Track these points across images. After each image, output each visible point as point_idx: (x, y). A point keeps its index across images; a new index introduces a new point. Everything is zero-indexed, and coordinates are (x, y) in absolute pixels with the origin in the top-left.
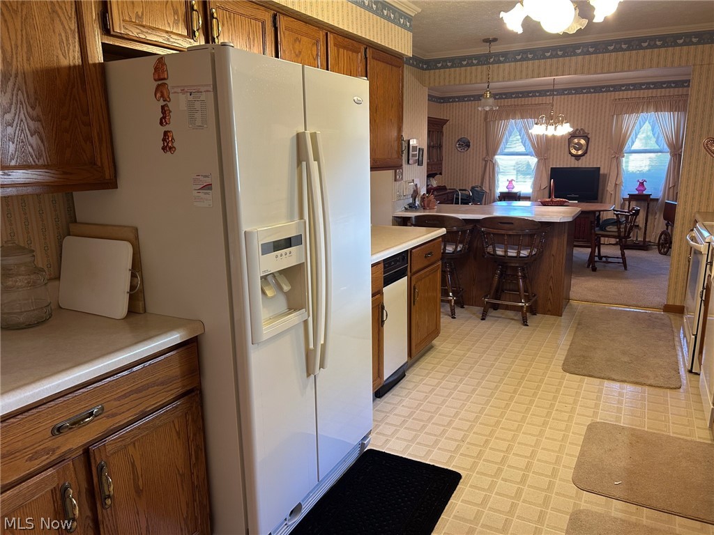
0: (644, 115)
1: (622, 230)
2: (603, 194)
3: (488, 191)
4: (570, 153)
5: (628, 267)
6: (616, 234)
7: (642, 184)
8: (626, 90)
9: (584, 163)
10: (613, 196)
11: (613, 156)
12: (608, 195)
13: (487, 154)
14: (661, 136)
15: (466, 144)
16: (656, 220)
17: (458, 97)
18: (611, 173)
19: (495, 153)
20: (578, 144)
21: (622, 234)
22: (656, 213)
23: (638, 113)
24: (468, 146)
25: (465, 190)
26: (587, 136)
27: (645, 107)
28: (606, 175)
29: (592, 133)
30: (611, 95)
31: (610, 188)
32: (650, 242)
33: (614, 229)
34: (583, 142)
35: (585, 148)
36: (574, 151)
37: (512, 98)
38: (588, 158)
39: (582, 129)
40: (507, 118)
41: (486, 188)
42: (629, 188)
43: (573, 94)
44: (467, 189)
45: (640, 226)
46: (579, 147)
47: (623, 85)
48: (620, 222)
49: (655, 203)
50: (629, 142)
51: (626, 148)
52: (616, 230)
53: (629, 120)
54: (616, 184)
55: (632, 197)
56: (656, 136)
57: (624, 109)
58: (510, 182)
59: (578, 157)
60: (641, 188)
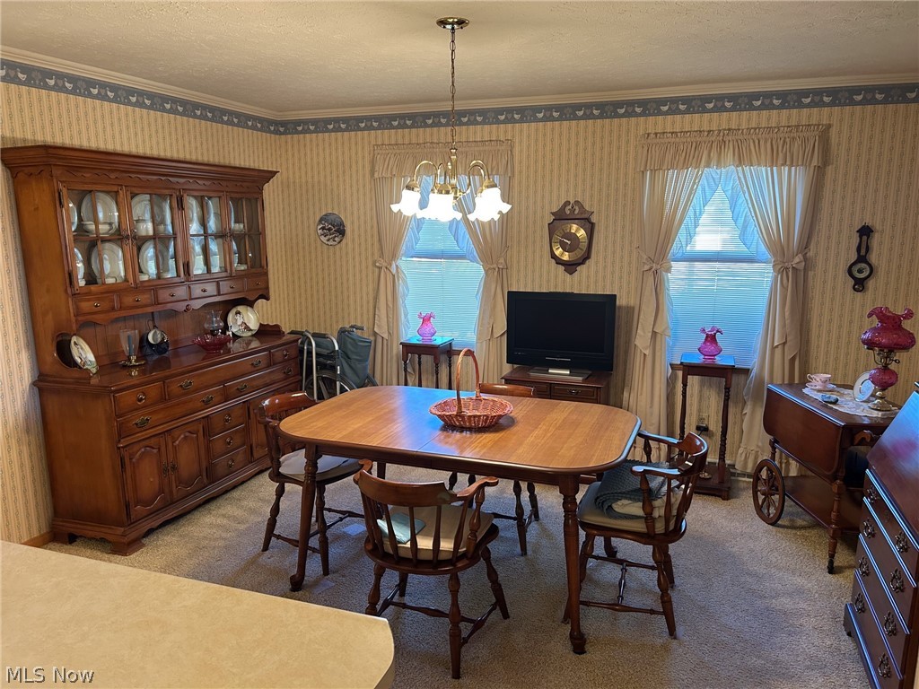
0: (712, 171)
1: (659, 512)
2: (626, 352)
3: (386, 336)
4: (553, 256)
5: (680, 630)
6: (640, 527)
7: (711, 339)
8: (671, 112)
9: (584, 282)
10: (649, 359)
11: (646, 267)
12: (639, 359)
13: (382, 255)
14: (752, 222)
15: (335, 229)
16: (746, 419)
17: (315, 122)
18: (643, 307)
19: (394, 256)
20: (573, 237)
21: (660, 528)
22: (745, 403)
23: (697, 166)
24: (341, 231)
25: (324, 336)
26: (588, 220)
27: (714, 155)
28: (633, 308)
29: (599, 211)
30: (637, 125)
31: (641, 340)
33: (636, 509)
34: (582, 233)
35: (584, 246)
36: (558, 252)
37: (427, 126)
38: (593, 268)
39: (577, 202)
41: (382, 331)
44: (328, 332)
45: (711, 428)
46: (571, 243)
47: (663, 101)
48: (650, 490)
49: (742, 377)
50: (682, 235)
51: (674, 248)
52: (640, 512)
53: (677, 182)
54: (654, 334)
55: (689, 369)
56: (741, 221)
57: (669, 157)
58: (426, 320)
59: (570, 267)
60: (710, 348)
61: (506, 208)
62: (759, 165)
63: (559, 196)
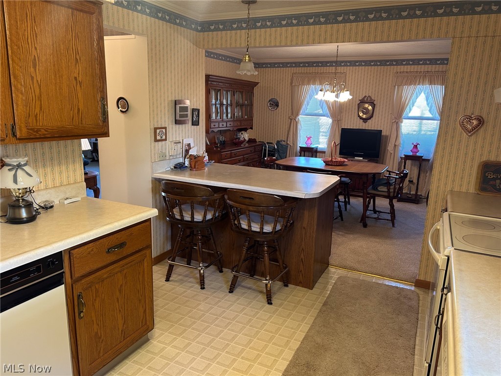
0: (420, 86)
1: (392, 190)
2: (384, 152)
3: (292, 145)
4: (359, 116)
5: (396, 225)
6: (386, 194)
7: (416, 147)
8: (406, 64)
9: (371, 126)
10: (393, 154)
11: (394, 121)
12: (389, 154)
13: (292, 114)
14: (434, 105)
15: (275, 104)
16: (427, 178)
17: (270, 64)
18: (392, 136)
19: (297, 115)
20: (367, 109)
21: (392, 194)
22: (427, 172)
23: (415, 85)
24: (277, 105)
25: (271, 143)
26: (373, 103)
27: (421, 80)
28: (388, 136)
29: (377, 100)
30: (394, 69)
31: (390, 148)
32: (421, 195)
33: (385, 189)
34: (370, 108)
35: (371, 112)
36: (361, 114)
37: (313, 66)
38: (374, 121)
39: (369, 96)
40: (309, 83)
41: (290, 142)
42: (405, 149)
43: (363, 66)
44: (273, 143)
46: (366, 111)
47: (404, 60)
48: (390, 183)
49: (427, 162)
50: (407, 109)
51: (404, 115)
53: (407, 91)
54: (395, 145)
55: (407, 157)
56: (430, 105)
57: (404, 81)
58: (309, 138)
59: (365, 120)
60: (415, 150)
61: (351, 97)
62: (438, 85)
63: (362, 94)
